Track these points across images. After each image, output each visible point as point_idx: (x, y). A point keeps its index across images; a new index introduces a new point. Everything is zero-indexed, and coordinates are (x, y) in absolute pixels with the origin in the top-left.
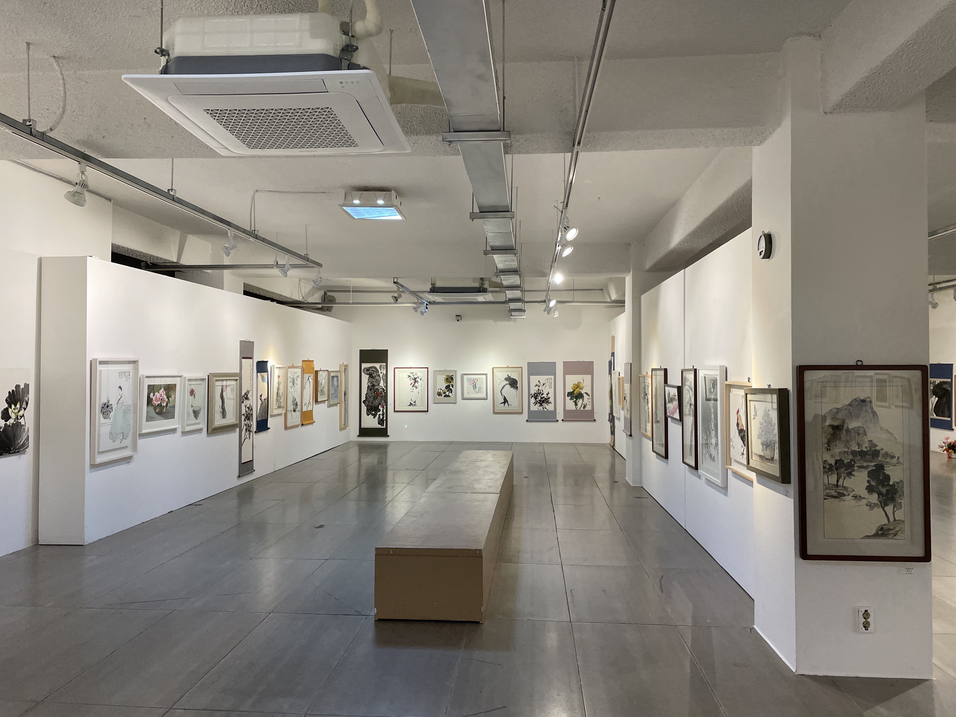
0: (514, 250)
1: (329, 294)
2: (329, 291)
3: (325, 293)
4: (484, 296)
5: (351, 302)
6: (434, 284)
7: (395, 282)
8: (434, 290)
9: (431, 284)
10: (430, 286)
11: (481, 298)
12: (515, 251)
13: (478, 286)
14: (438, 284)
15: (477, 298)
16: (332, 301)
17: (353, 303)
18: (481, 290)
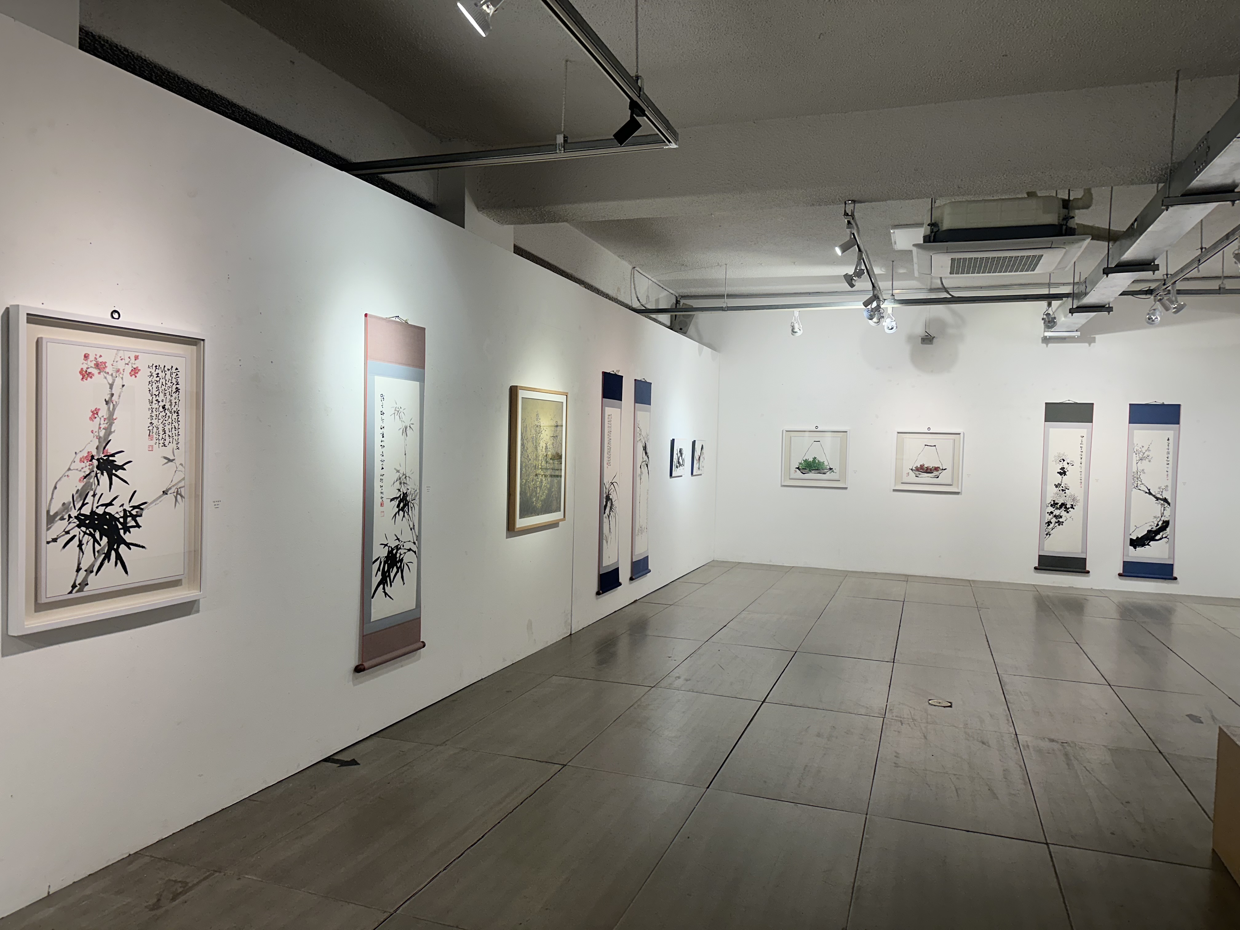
2: (685, 298)
3: (677, 302)
6: (936, 224)
7: (846, 214)
8: (936, 237)
13: (1057, 224)
14: (946, 225)
18: (1064, 232)
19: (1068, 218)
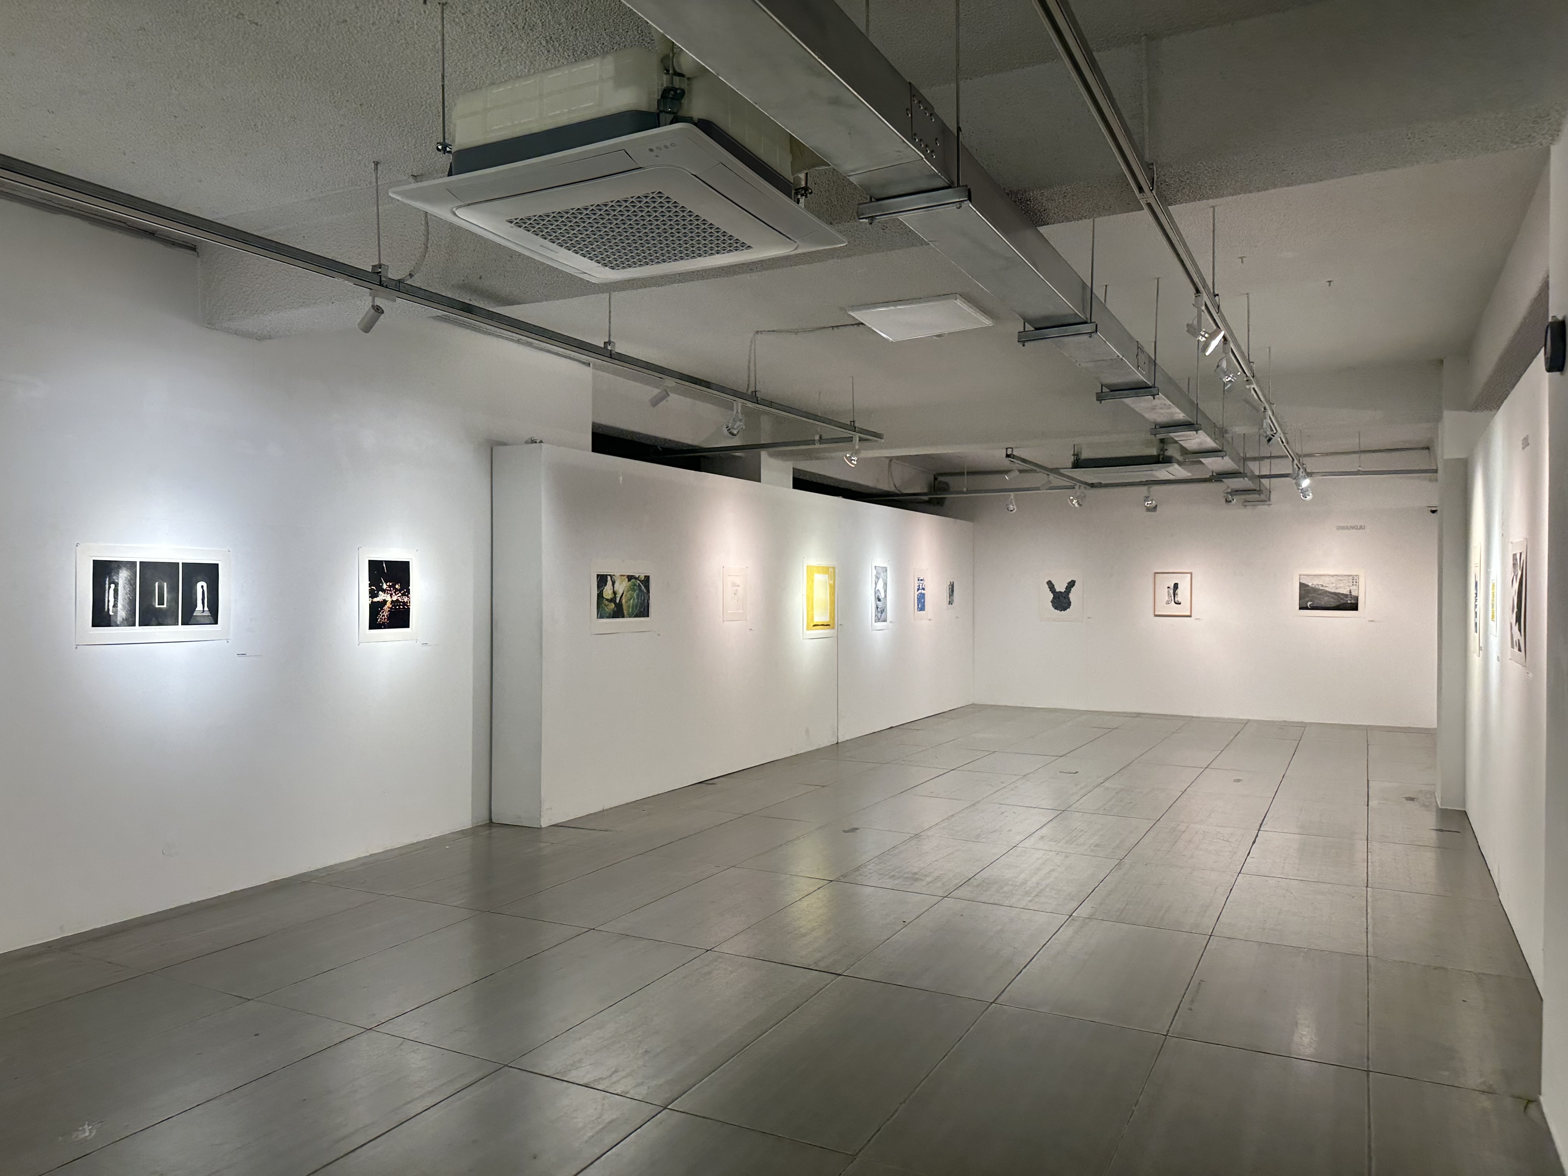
0: (1151, 387)
1: (940, 479)
2: (942, 474)
3: (935, 479)
4: (1168, 469)
5: (965, 490)
6: (1077, 455)
7: (1008, 456)
8: (1078, 464)
9: (1074, 455)
10: (1072, 459)
11: (1162, 473)
12: (1152, 389)
13: (1155, 453)
14: (1085, 455)
15: (1154, 473)
16: (945, 488)
17: (968, 492)
18: (1161, 460)
19: (1163, 450)
